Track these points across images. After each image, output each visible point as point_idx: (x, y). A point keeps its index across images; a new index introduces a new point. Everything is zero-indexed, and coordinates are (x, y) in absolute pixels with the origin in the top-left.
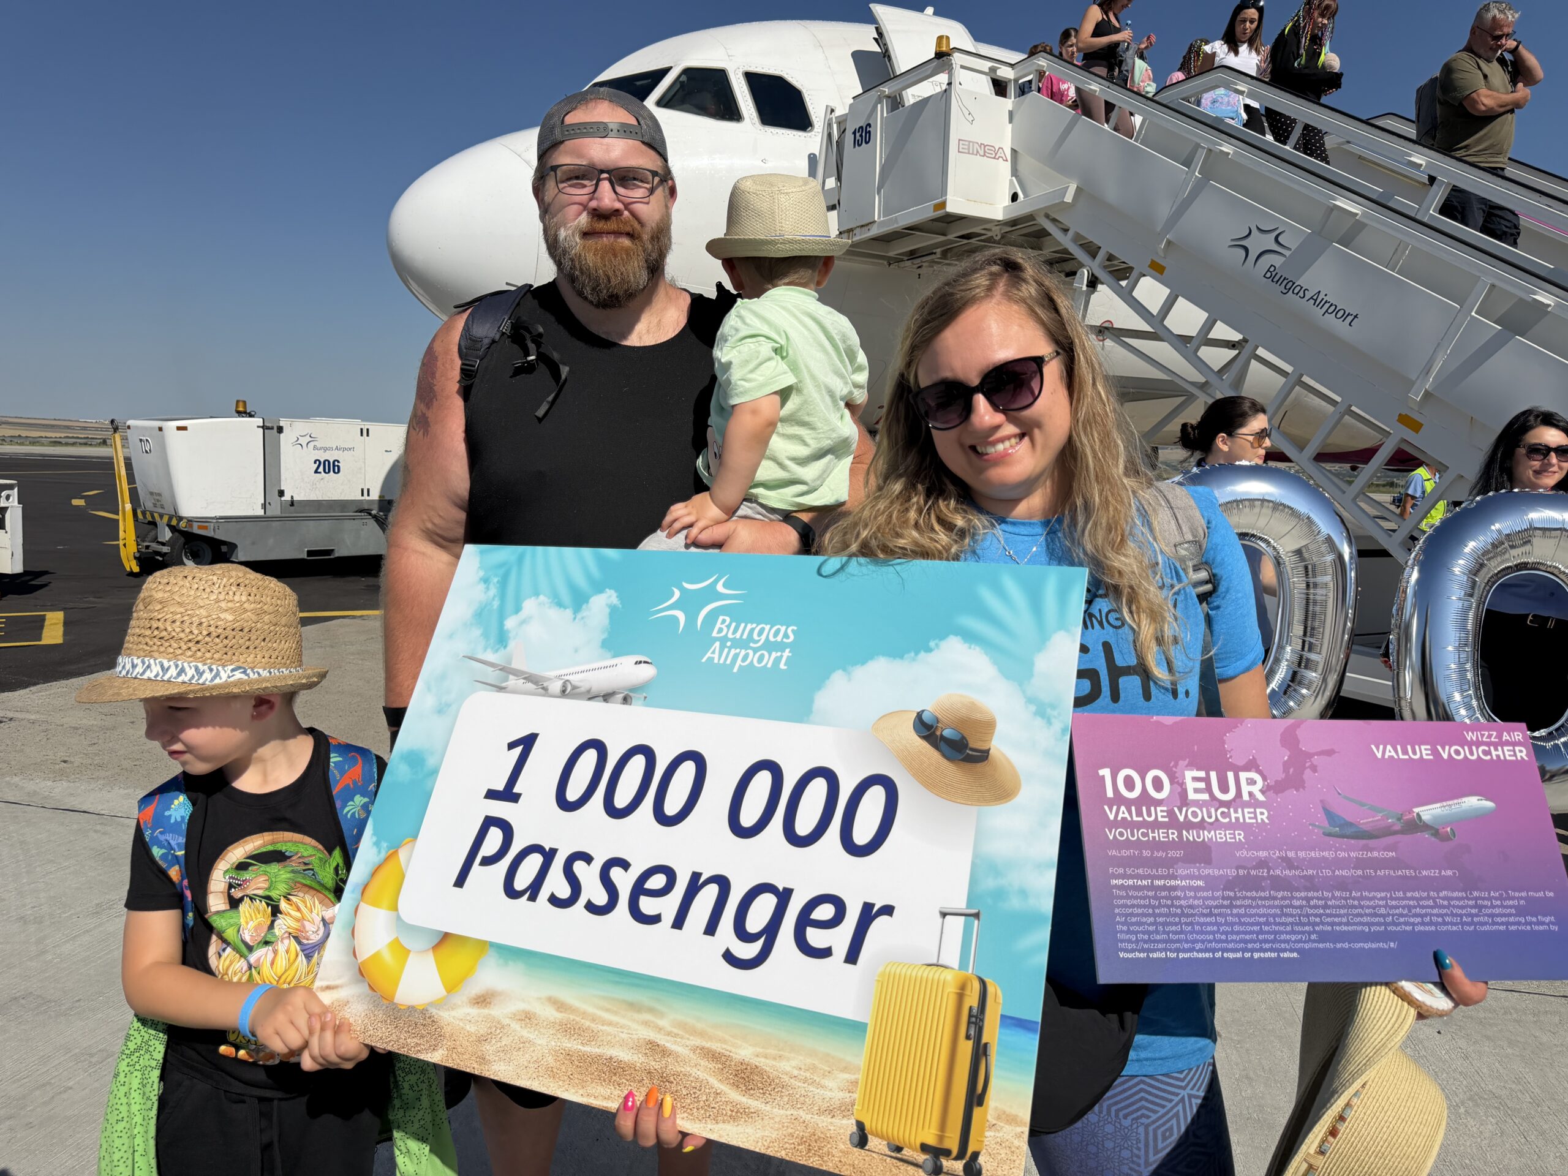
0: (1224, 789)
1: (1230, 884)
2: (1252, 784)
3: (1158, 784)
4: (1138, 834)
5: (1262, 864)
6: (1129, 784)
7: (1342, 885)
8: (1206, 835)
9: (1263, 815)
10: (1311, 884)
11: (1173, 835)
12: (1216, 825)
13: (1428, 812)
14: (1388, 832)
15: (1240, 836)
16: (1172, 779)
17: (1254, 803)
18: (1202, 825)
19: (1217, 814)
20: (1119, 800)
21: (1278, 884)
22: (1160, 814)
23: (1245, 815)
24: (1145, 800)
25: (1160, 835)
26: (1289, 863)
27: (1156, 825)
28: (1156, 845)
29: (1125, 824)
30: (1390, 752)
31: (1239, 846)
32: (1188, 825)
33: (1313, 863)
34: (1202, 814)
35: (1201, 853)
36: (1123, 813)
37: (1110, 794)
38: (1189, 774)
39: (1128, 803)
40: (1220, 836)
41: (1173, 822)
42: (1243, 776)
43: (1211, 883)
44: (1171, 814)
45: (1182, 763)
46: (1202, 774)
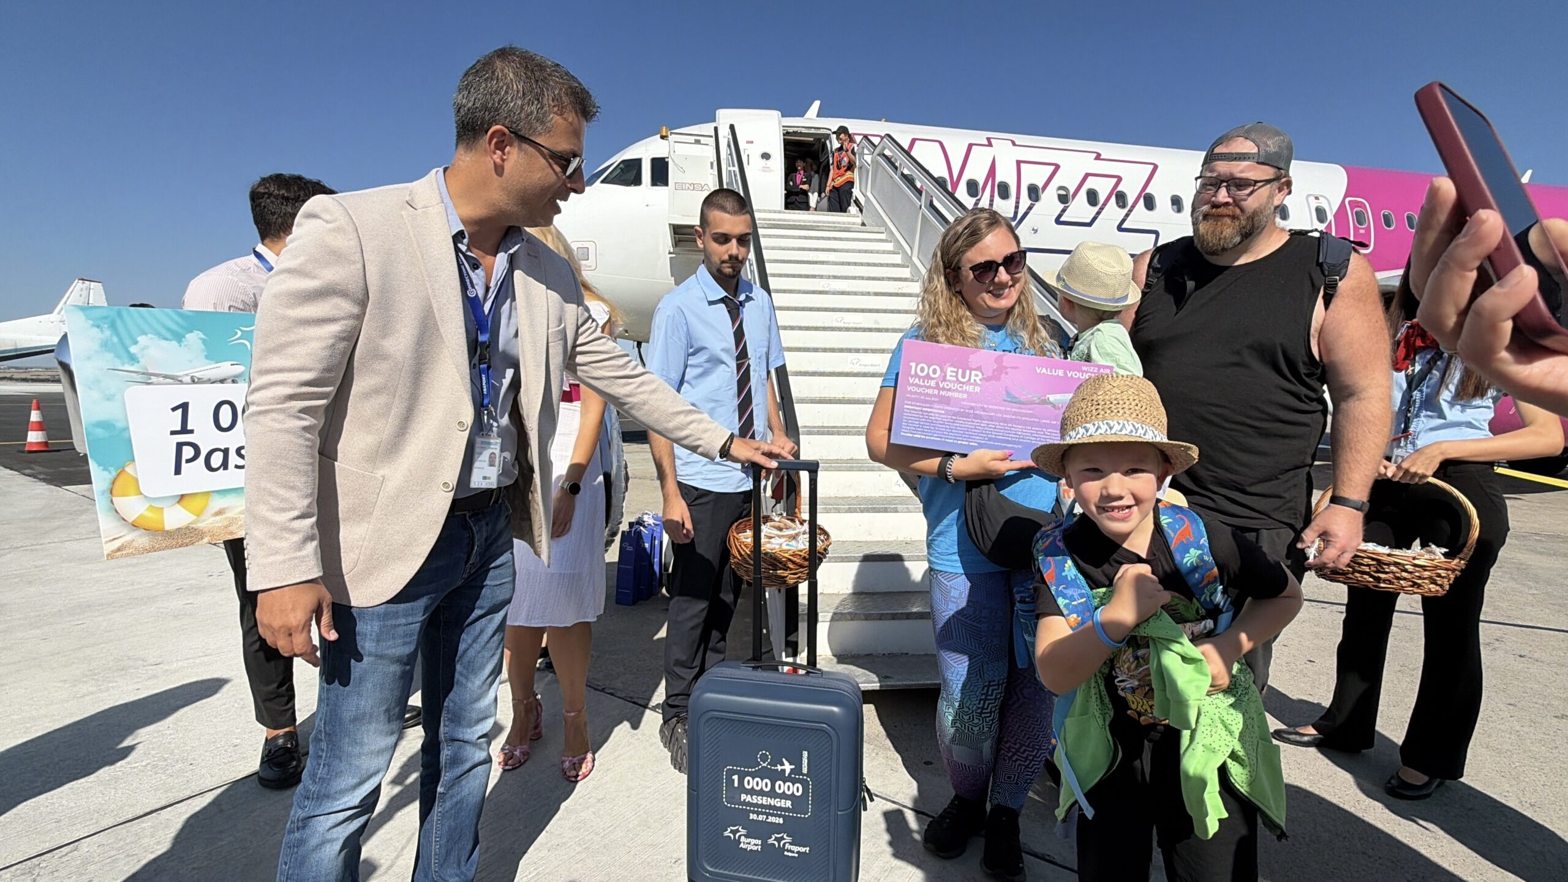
0: (963, 376)
1: (955, 414)
2: (976, 376)
3: (935, 372)
4: (921, 390)
5: (971, 408)
6: (922, 370)
7: (1005, 421)
8: (950, 394)
9: (978, 389)
10: (991, 419)
11: (936, 392)
12: (956, 390)
13: (1052, 398)
14: (1032, 403)
15: (965, 396)
16: (942, 370)
17: (975, 384)
18: (949, 390)
19: (957, 386)
20: (916, 375)
21: (976, 416)
22: (933, 383)
23: (970, 388)
24: (928, 377)
25: (930, 391)
26: (984, 410)
27: (929, 387)
28: (927, 395)
29: (916, 385)
30: (1044, 371)
31: (964, 400)
32: (944, 389)
33: (995, 411)
34: (951, 385)
35: (947, 401)
36: (917, 381)
37: (913, 372)
38: (949, 369)
39: (920, 377)
40: (956, 395)
41: (937, 387)
42: (974, 373)
43: (947, 412)
44: (937, 383)
45: (948, 364)
46: (955, 370)
